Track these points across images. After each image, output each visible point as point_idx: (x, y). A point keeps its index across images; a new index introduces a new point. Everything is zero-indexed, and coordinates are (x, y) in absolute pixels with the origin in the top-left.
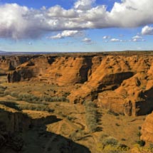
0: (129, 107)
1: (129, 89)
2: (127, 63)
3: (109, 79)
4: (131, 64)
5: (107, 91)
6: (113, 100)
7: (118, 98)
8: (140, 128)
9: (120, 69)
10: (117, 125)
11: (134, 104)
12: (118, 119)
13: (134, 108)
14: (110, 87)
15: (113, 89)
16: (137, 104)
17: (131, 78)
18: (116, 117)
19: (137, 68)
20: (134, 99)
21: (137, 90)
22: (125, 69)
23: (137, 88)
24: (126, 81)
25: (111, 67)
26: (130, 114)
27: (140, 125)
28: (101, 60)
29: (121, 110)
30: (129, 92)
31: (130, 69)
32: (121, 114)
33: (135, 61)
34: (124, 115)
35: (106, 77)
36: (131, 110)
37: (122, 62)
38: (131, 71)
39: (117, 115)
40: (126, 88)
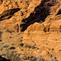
0: (17, 28)
1: (17, 18)
2: (16, 3)
3: (6, 13)
4: (19, 3)
5: (5, 20)
6: (9, 24)
7: (11, 23)
8: (22, 38)
9: (12, 7)
10: (10, 37)
13: (19, 28)
14: (7, 17)
15: (9, 18)
16: (21, 25)
17: (18, 12)
18: (10, 33)
19: (22, 6)
22: (15, 7)
23: (22, 17)
24: (16, 14)
25: (7, 6)
26: (18, 31)
27: (22, 36)
28: (2, 2)
29: (13, 30)
30: (17, 20)
31: (18, 7)
32: (13, 31)
33: (21, 2)
34: (15, 32)
35: (5, 11)
36: (18, 29)
37: (13, 2)
38: (19, 8)
40: (16, 18)
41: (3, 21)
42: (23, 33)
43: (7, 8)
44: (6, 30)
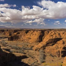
0: (58, 53)
1: (59, 46)
2: (59, 34)
4: (61, 34)
5: (49, 46)
6: (52, 50)
7: (54, 49)
9: (56, 37)
11: (61, 52)
12: (53, 58)
14: (51, 44)
17: (60, 41)
18: (52, 57)
19: (64, 36)
20: (61, 50)
21: (63, 46)
22: (58, 37)
23: (63, 45)
24: (58, 42)
25: (52, 36)
26: (59, 56)
27: (62, 61)
28: (49, 33)
30: (59, 47)
31: (61, 37)
32: (55, 56)
33: (63, 33)
34: (56, 57)
35: (50, 40)
37: (57, 33)
39: (53, 56)
41: (48, 47)
42: (63, 59)
43: (51, 37)
44: (49, 54)
